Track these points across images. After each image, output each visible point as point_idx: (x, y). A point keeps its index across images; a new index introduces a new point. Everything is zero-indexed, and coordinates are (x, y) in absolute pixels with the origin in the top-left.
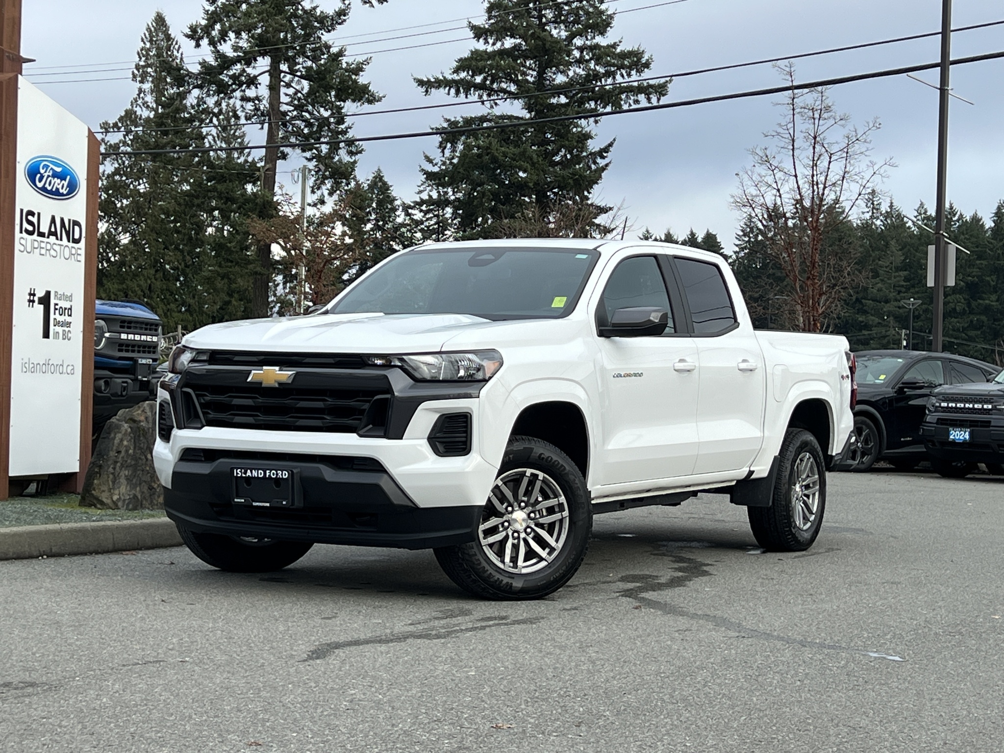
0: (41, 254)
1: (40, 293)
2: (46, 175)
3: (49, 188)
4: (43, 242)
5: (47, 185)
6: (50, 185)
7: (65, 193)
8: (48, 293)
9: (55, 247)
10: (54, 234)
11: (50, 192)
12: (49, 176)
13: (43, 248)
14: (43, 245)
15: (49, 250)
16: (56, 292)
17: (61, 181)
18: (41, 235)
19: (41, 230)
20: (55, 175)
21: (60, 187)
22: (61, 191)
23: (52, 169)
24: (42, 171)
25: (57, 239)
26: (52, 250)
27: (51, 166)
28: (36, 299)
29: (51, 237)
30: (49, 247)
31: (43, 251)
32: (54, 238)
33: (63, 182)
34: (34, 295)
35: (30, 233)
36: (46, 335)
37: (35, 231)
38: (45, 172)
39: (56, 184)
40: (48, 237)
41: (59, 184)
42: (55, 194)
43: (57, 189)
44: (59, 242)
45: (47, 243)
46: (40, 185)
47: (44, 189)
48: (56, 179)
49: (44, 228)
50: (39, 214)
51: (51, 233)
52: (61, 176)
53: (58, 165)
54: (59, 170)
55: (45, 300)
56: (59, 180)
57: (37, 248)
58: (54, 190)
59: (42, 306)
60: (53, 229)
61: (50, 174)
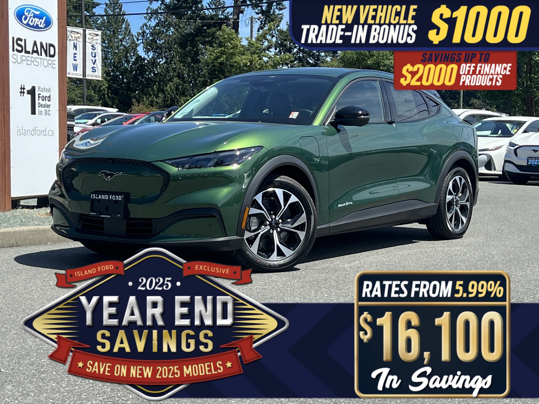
0: (27, 64)
1: (28, 88)
2: (29, 16)
3: (32, 24)
4: (29, 57)
5: (30, 22)
6: (32, 22)
7: (43, 27)
8: (34, 88)
9: (37, 59)
10: (37, 52)
11: (33, 27)
12: (31, 17)
13: (29, 60)
14: (29, 59)
15: (33, 62)
16: (39, 87)
17: (39, 20)
18: (28, 53)
19: (27, 50)
20: (35, 16)
21: (39, 23)
22: (40, 26)
23: (33, 12)
24: (26, 14)
25: (38, 55)
26: (35, 62)
27: (32, 11)
28: (25, 91)
29: (34, 54)
30: (33, 60)
31: (29, 62)
32: (36, 54)
33: (41, 20)
34: (24, 89)
35: (20, 51)
36: (33, 112)
37: (23, 50)
38: (29, 14)
39: (36, 22)
40: (32, 54)
41: (38, 22)
42: (37, 27)
43: (37, 25)
44: (40, 57)
45: (32, 57)
46: (25, 22)
47: (28, 25)
48: (36, 19)
49: (29, 48)
50: (25, 40)
51: (34, 52)
52: (40, 17)
53: (37, 10)
54: (38, 13)
55: (32, 92)
56: (38, 20)
57: (25, 61)
58: (35, 25)
59: (30, 96)
60: (35, 49)
61: (32, 15)
